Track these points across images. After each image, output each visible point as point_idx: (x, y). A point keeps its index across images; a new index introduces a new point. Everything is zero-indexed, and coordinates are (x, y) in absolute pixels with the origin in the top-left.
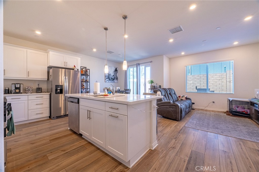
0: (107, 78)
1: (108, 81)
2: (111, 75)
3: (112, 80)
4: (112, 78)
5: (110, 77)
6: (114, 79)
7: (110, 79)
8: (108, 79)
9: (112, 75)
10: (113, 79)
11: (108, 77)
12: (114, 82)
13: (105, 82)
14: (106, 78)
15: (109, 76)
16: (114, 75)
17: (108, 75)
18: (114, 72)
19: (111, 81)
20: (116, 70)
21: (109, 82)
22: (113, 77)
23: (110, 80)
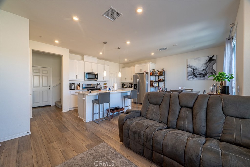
0: (191, 74)
1: (192, 79)
2: (199, 70)
3: (201, 77)
4: (200, 74)
5: (197, 72)
6: (206, 75)
7: (196, 75)
8: (192, 76)
9: (202, 69)
10: (202, 75)
11: (193, 73)
12: (205, 79)
13: (188, 80)
14: (188, 75)
15: (194, 71)
16: (206, 68)
17: (192, 70)
18: (206, 63)
19: (199, 78)
20: (211, 60)
21: (195, 79)
22: (203, 72)
23: (196, 77)
